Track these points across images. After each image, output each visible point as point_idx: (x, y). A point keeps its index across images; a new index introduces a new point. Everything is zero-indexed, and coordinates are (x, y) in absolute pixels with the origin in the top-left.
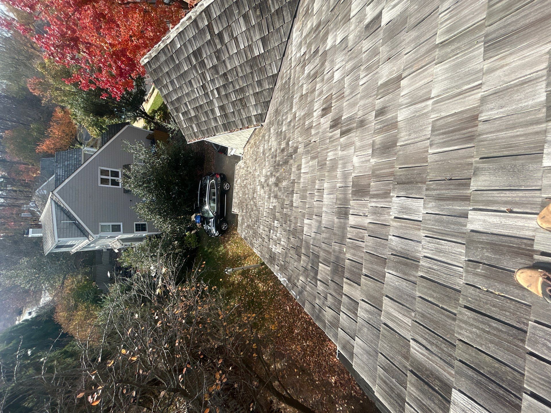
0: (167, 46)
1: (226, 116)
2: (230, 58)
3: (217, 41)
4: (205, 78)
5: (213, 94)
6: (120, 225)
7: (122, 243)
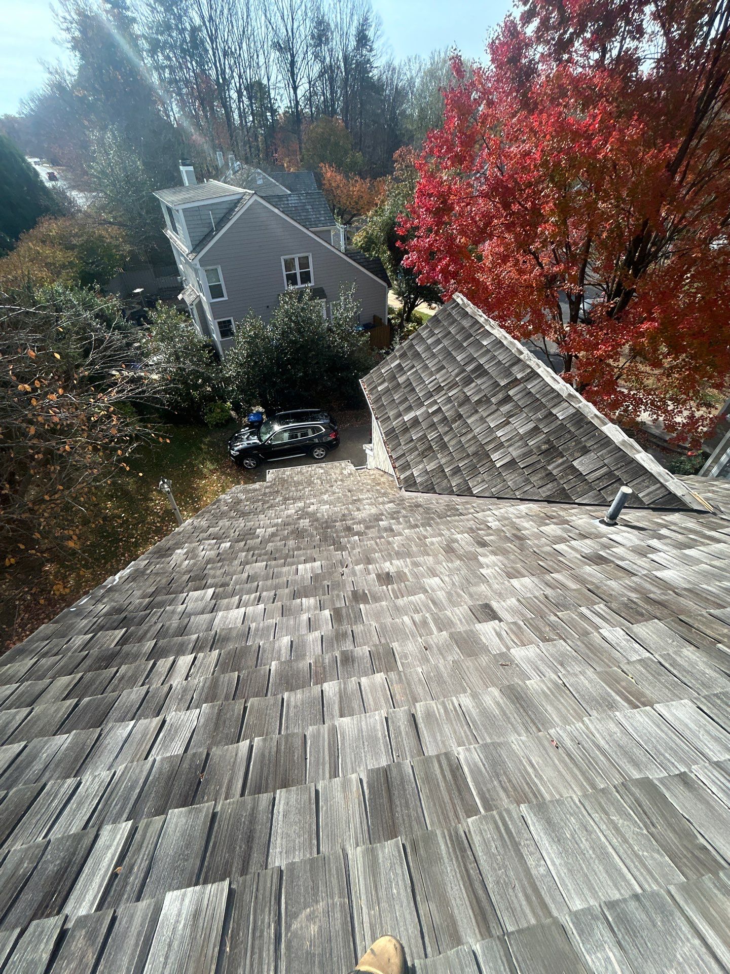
0: (483, 326)
1: (406, 430)
2: (483, 420)
3: (500, 396)
4: (450, 389)
5: (431, 405)
6: (223, 296)
7: (194, 304)
